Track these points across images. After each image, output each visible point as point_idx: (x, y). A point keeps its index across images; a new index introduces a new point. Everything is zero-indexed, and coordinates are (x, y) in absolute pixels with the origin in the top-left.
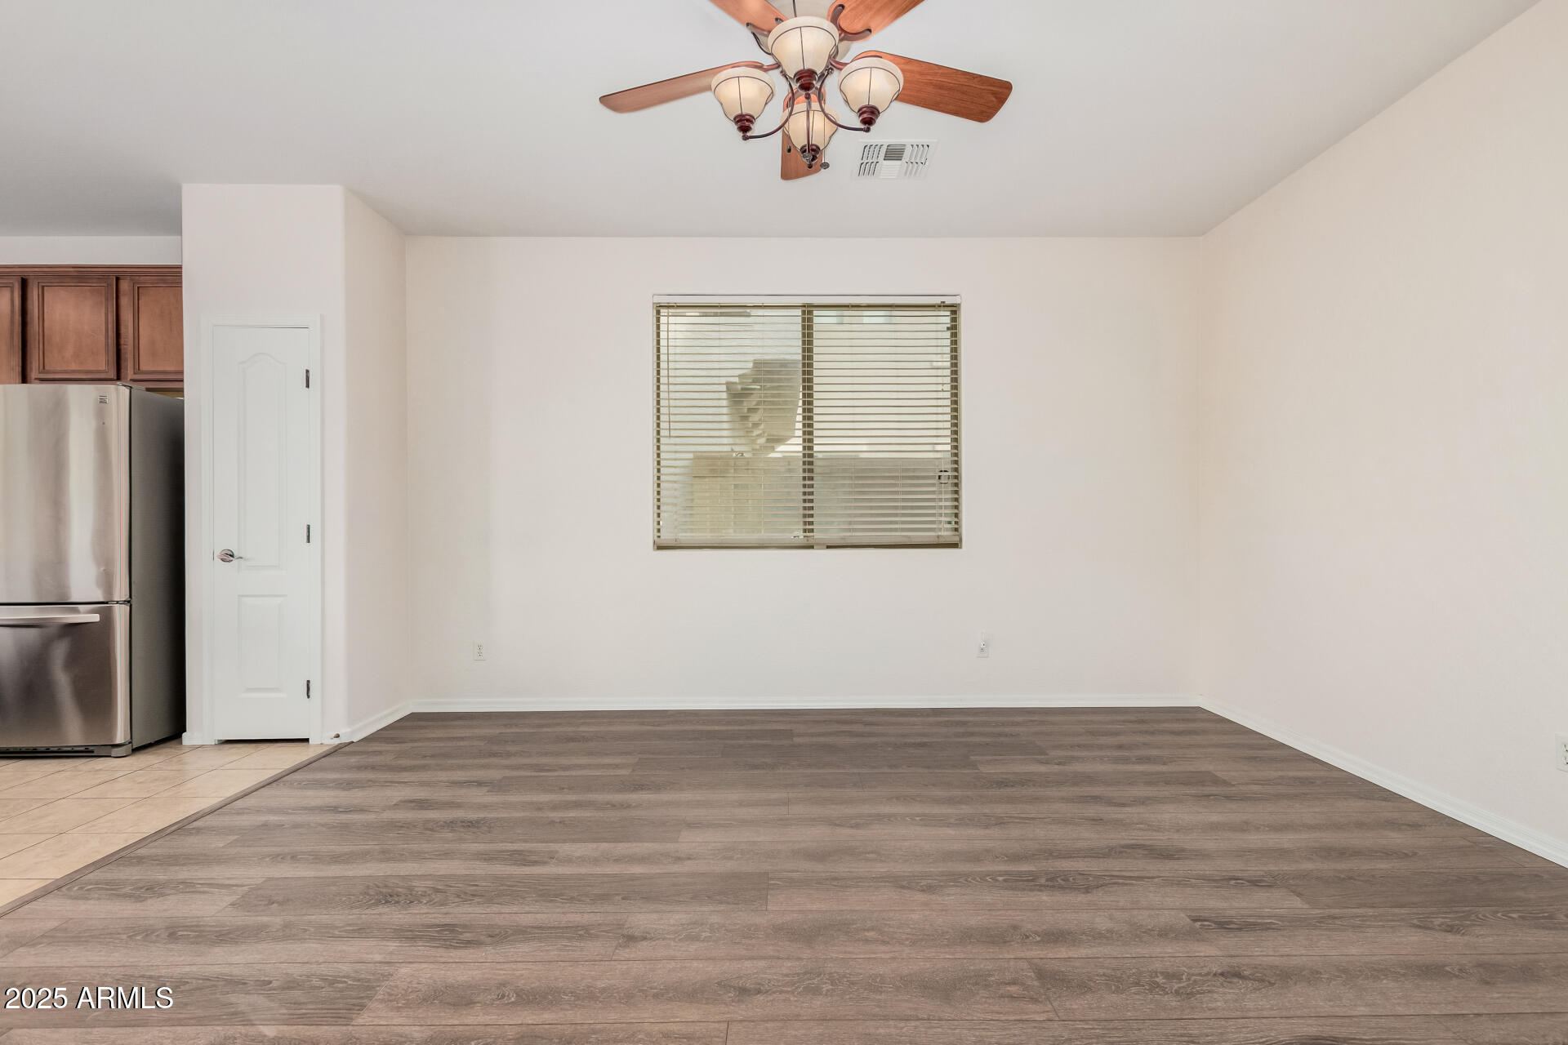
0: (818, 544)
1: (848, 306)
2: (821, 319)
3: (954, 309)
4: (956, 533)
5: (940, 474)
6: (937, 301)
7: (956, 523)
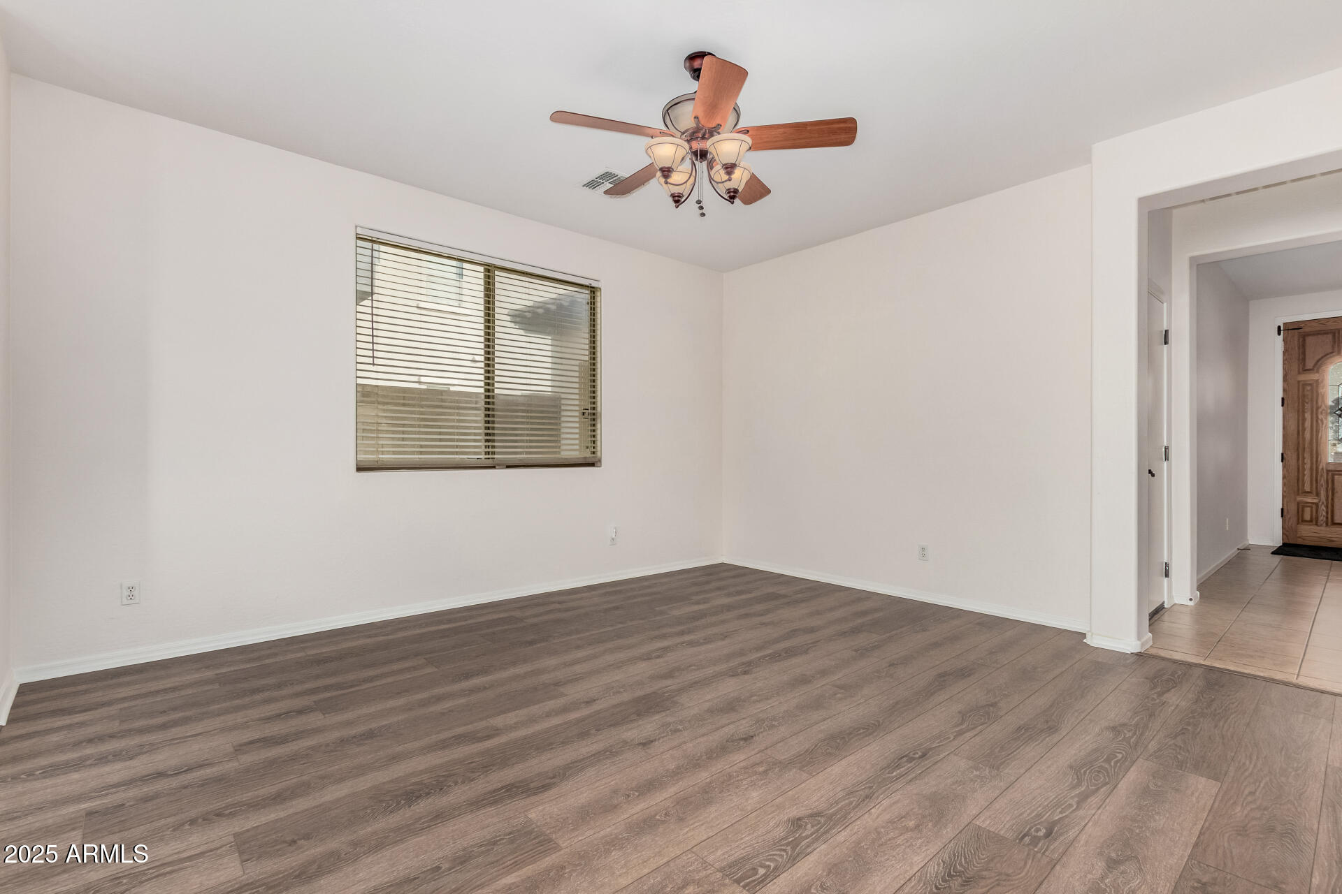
0: (498, 465)
1: (523, 273)
2: (499, 277)
3: (593, 290)
4: (593, 455)
5: (585, 411)
6: (586, 282)
7: (594, 448)
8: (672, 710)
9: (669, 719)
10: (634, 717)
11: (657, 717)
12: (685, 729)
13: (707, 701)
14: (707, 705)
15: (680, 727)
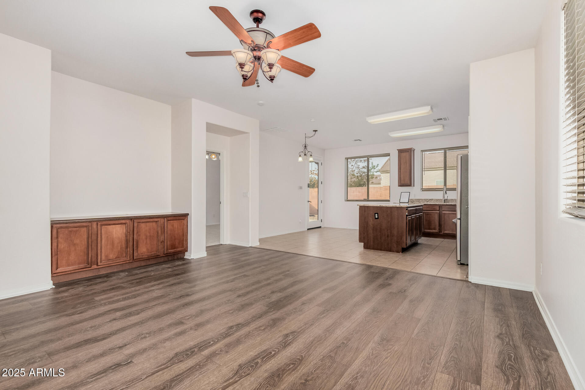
8: (268, 303)
9: (268, 300)
10: (282, 299)
11: (273, 300)
12: (261, 297)
13: (254, 308)
14: (254, 306)
15: (263, 298)
